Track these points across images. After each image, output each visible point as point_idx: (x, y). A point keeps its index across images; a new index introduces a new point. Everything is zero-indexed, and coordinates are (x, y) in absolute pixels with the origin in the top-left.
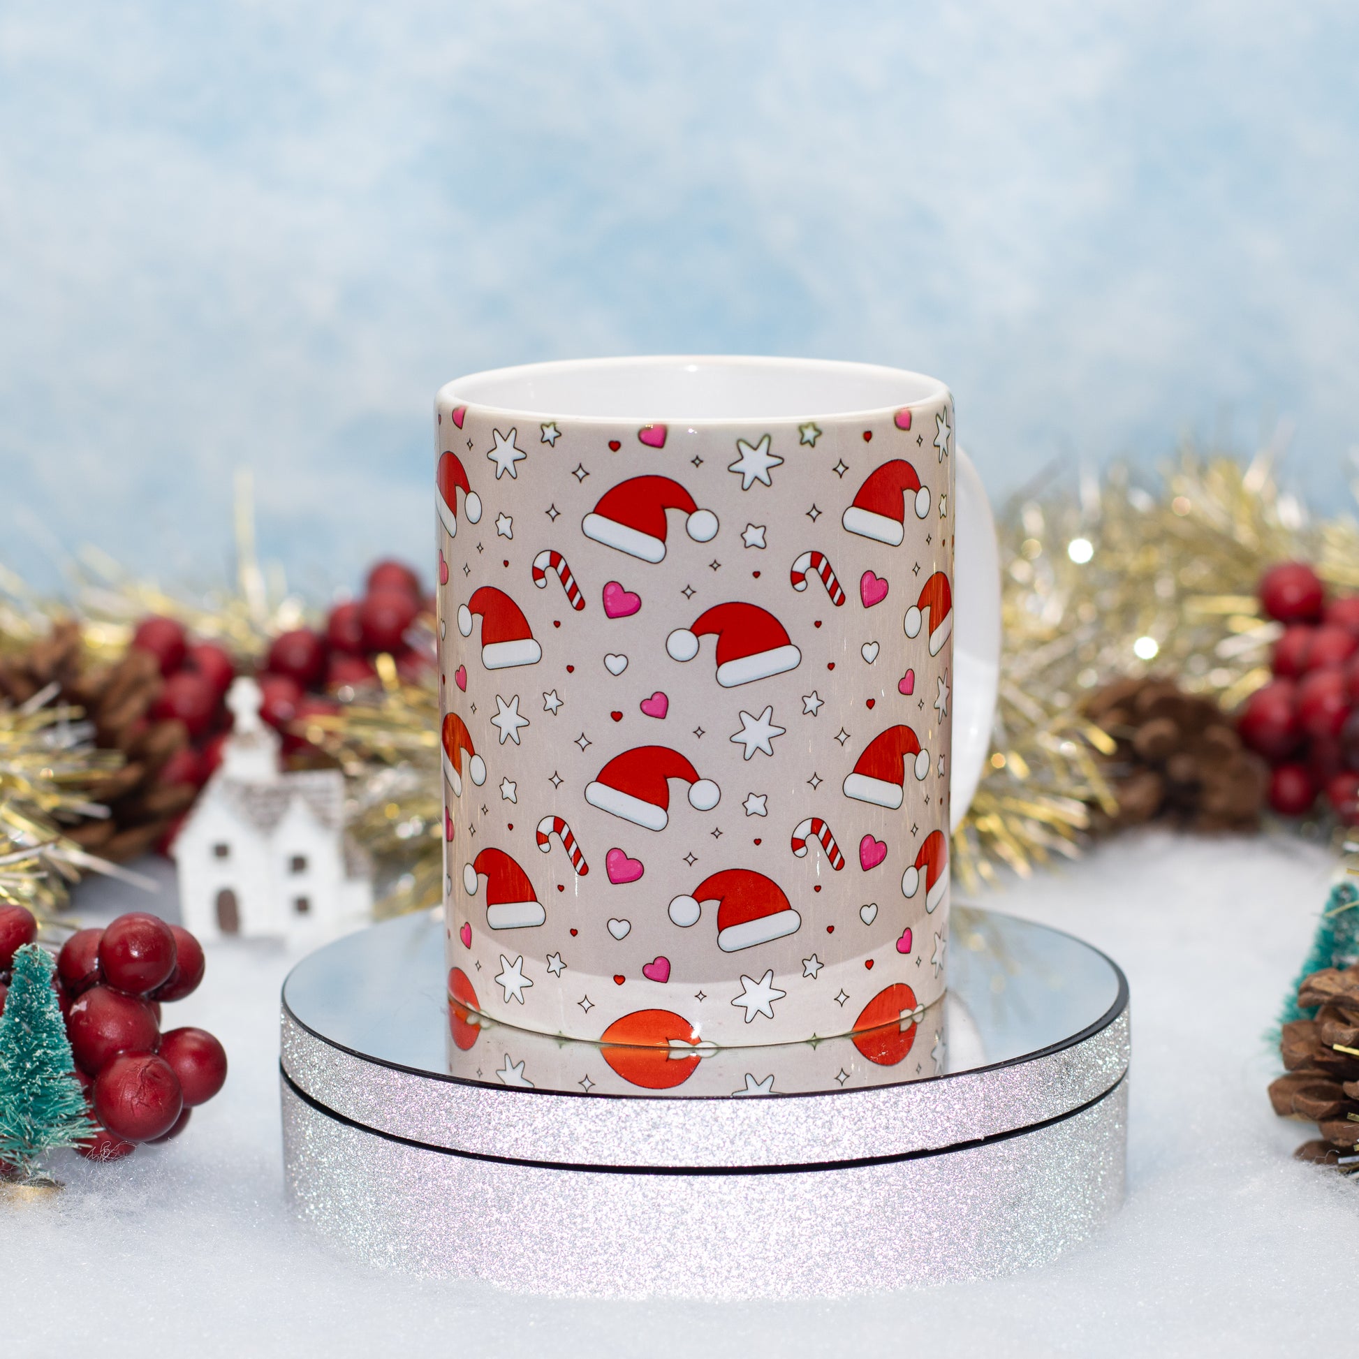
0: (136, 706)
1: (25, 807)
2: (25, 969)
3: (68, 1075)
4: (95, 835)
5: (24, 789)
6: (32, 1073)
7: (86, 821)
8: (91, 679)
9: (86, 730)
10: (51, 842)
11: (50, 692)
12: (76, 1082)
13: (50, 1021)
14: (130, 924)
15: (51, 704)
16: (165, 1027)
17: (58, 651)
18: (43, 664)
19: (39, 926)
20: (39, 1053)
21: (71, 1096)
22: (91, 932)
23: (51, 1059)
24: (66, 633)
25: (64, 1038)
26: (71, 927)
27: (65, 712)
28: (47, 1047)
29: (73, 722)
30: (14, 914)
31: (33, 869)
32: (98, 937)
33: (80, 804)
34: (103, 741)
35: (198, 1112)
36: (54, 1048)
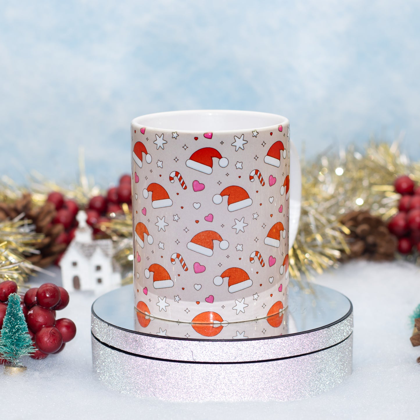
0: (48, 219)
1: (14, 251)
2: (12, 301)
3: (26, 333)
4: (35, 259)
5: (14, 245)
6: (15, 333)
7: (33, 255)
8: (34, 211)
9: (33, 227)
10: (22, 261)
11: (22, 215)
12: (29, 335)
13: (20, 317)
14: (46, 286)
15: (22, 219)
16: (57, 318)
17: (24, 202)
18: (19, 207)
19: (18, 287)
20: (17, 326)
21: (27, 340)
22: (34, 289)
23: (21, 328)
24: (27, 197)
25: (25, 322)
26: (28, 287)
27: (26, 222)
28: (20, 325)
29: (29, 225)
30: (10, 284)
31: (16, 270)
32: (36, 291)
33: (32, 250)
34: (38, 230)
35: (67, 344)
36: (21, 325)
